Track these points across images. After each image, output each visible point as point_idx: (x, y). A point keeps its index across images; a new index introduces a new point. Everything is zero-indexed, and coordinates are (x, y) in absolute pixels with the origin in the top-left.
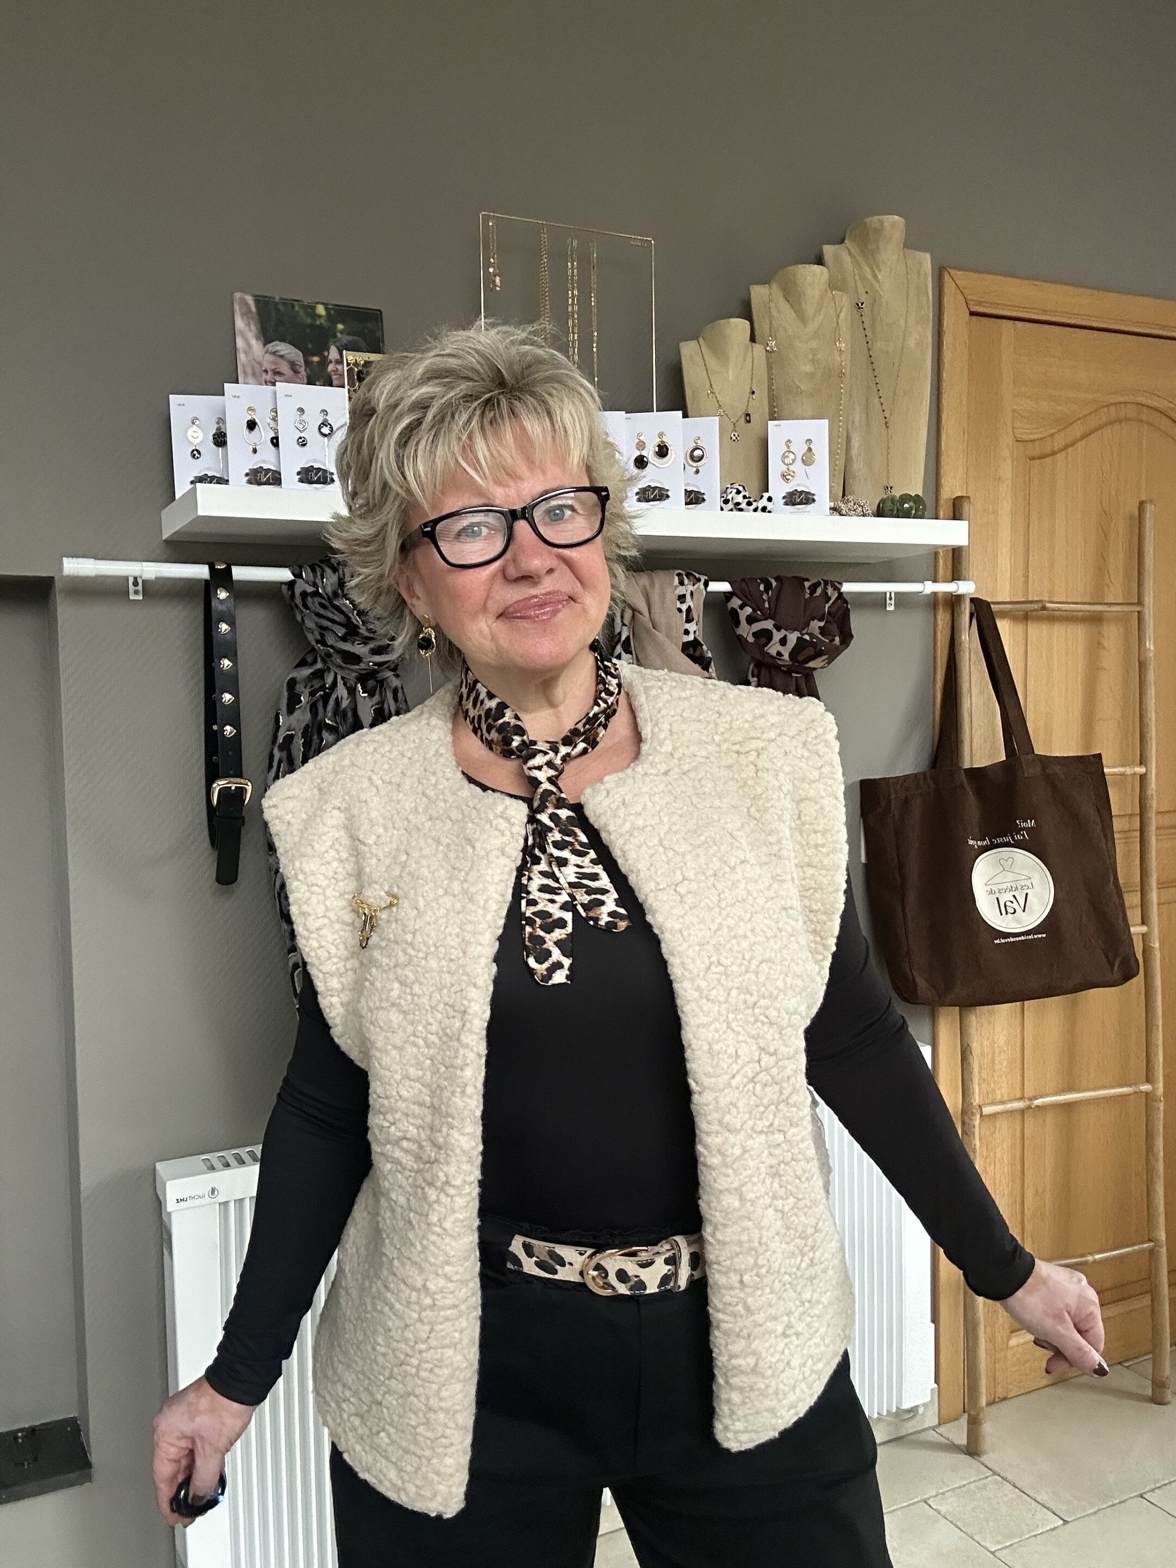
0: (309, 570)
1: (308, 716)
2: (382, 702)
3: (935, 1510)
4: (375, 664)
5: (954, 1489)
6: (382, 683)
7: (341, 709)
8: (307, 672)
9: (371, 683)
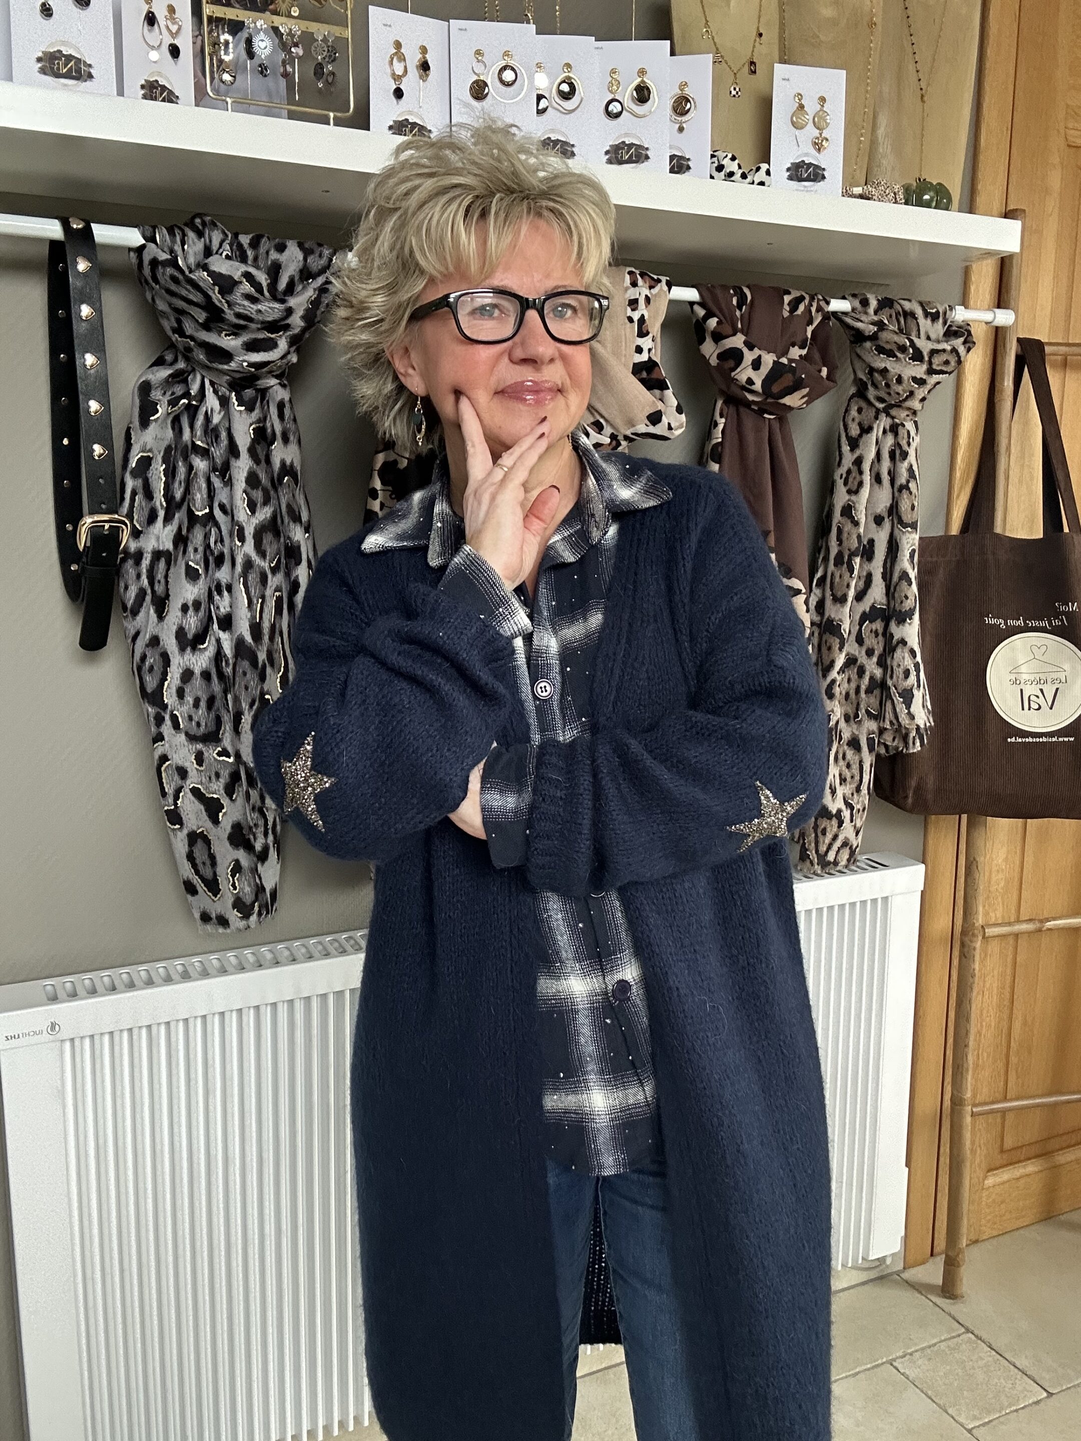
0: (165, 231)
1: (169, 434)
2: (264, 419)
3: (903, 1374)
4: (251, 365)
5: (923, 1349)
6: (263, 393)
7: (211, 427)
8: (164, 373)
9: (249, 393)
